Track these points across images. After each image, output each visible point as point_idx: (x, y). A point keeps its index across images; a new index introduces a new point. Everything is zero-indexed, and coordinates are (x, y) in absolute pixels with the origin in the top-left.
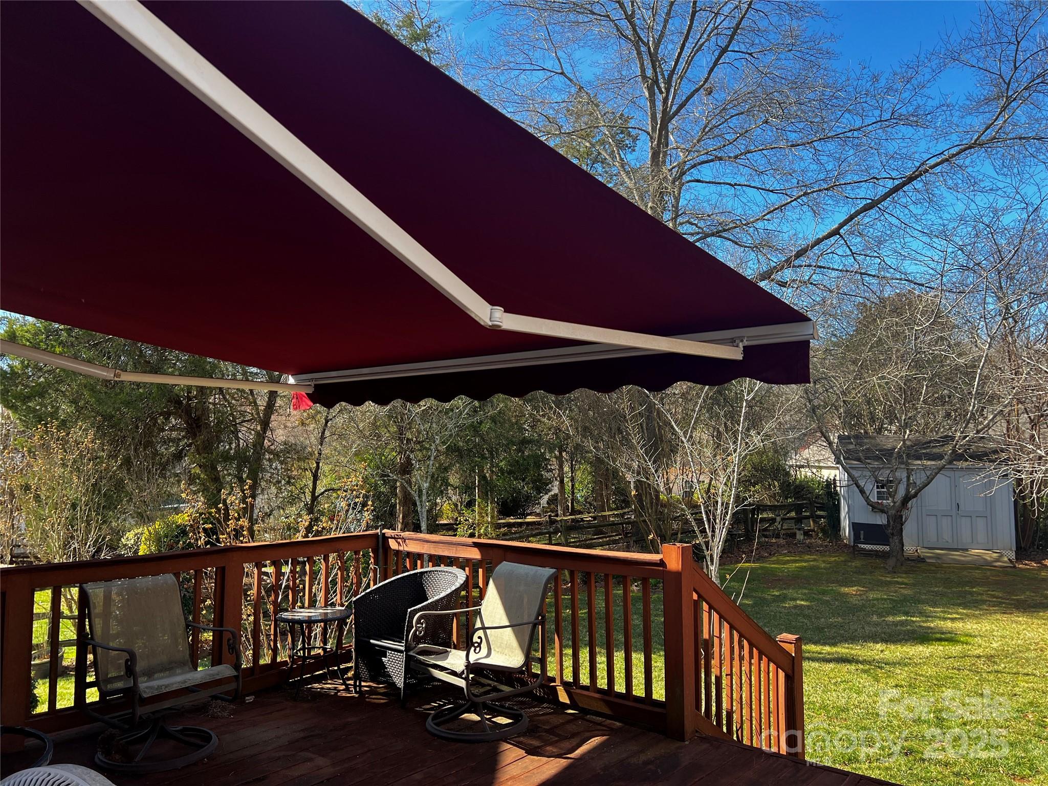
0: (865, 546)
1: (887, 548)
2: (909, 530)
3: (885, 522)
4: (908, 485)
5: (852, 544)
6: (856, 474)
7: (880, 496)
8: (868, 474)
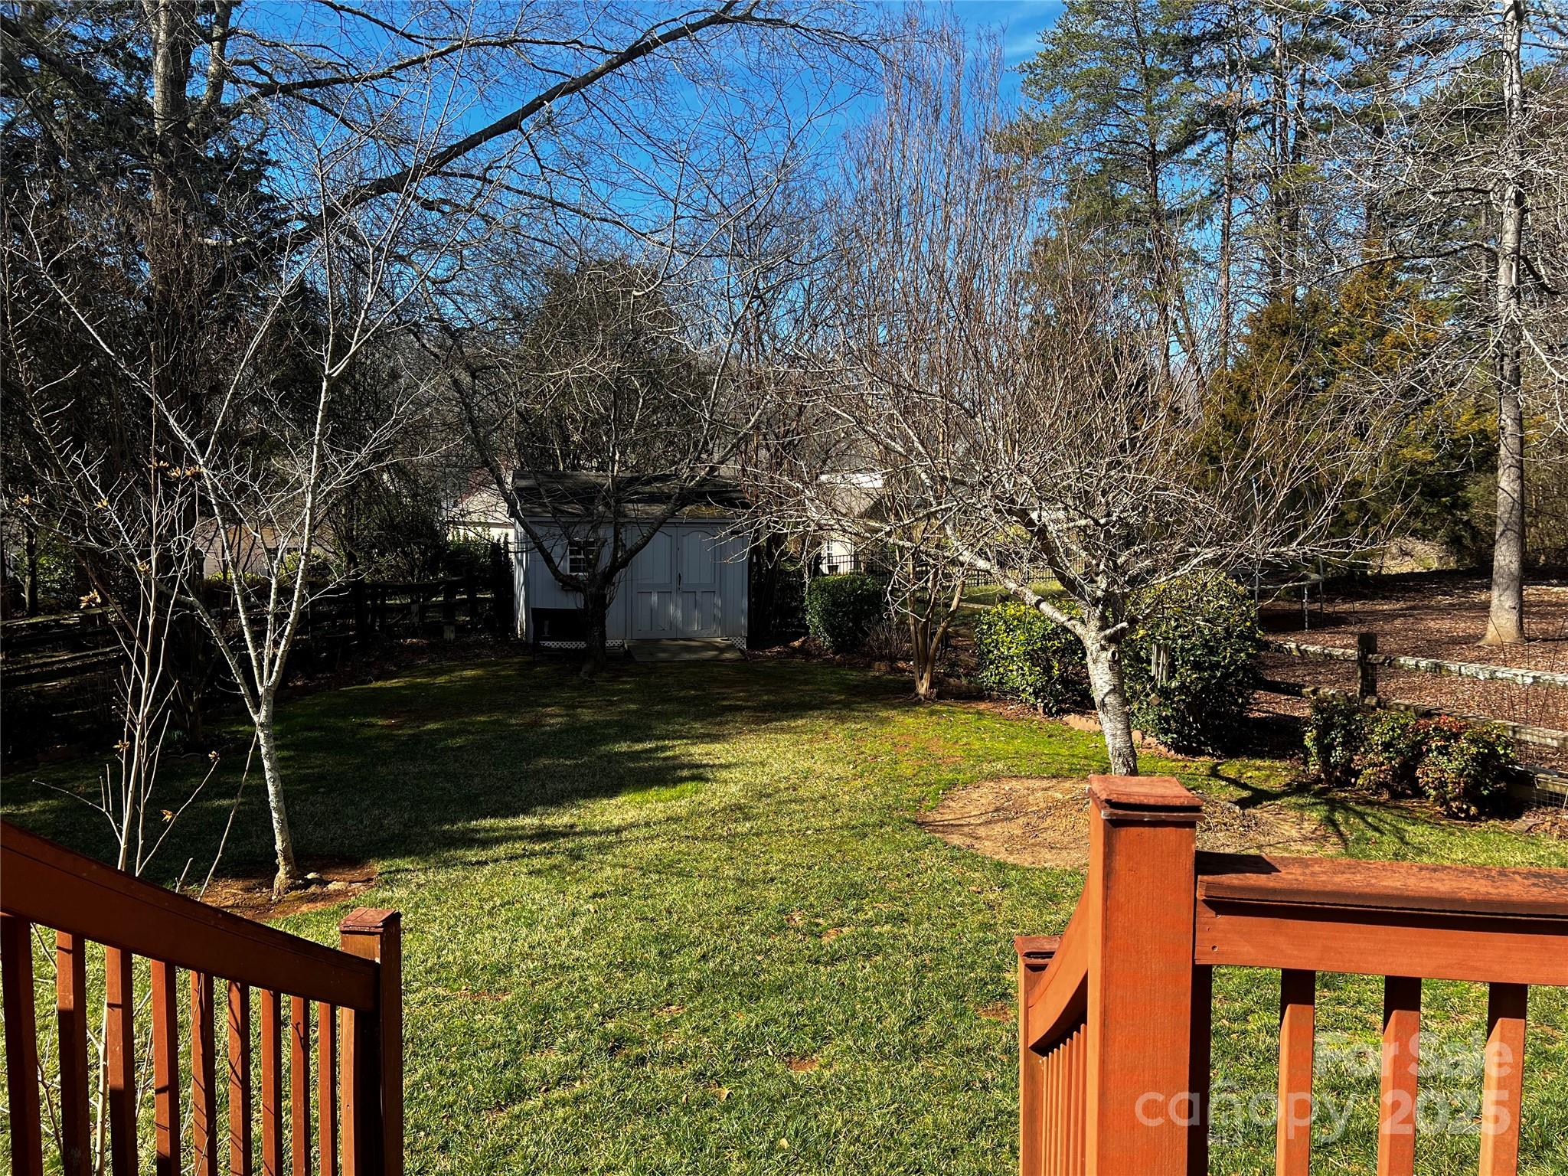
0: (551, 643)
1: (582, 645)
2: (614, 616)
3: (581, 605)
4: (616, 549)
5: (531, 641)
6: (539, 531)
7: (575, 566)
8: (558, 531)
